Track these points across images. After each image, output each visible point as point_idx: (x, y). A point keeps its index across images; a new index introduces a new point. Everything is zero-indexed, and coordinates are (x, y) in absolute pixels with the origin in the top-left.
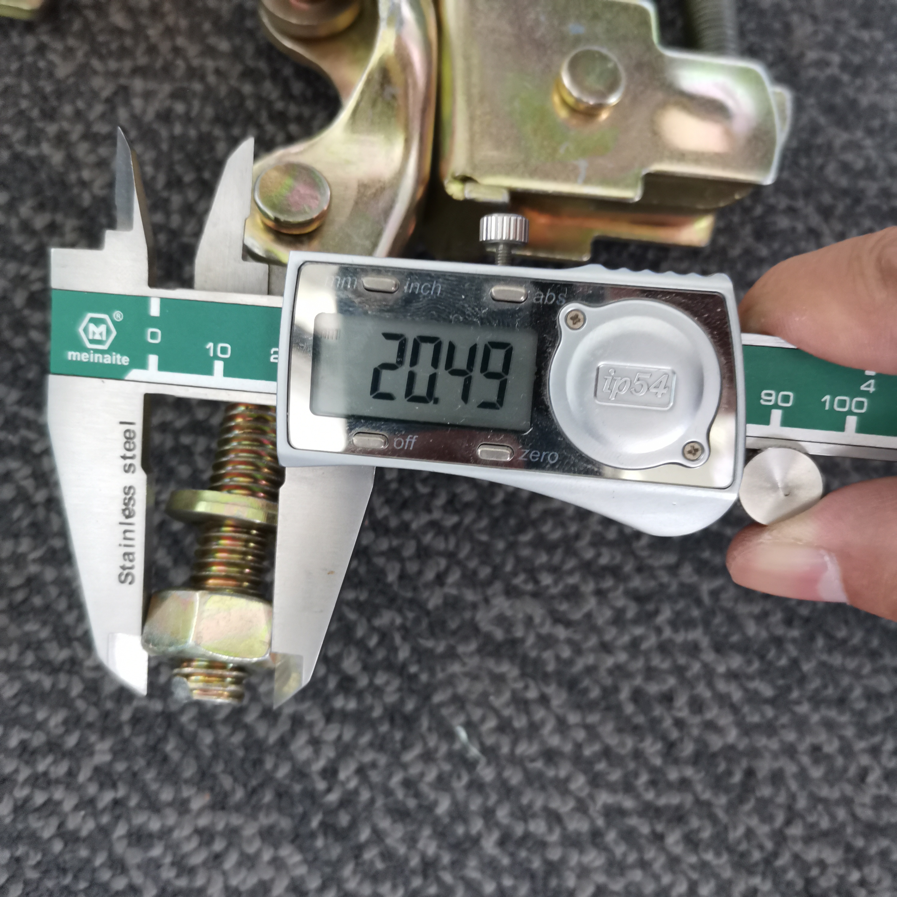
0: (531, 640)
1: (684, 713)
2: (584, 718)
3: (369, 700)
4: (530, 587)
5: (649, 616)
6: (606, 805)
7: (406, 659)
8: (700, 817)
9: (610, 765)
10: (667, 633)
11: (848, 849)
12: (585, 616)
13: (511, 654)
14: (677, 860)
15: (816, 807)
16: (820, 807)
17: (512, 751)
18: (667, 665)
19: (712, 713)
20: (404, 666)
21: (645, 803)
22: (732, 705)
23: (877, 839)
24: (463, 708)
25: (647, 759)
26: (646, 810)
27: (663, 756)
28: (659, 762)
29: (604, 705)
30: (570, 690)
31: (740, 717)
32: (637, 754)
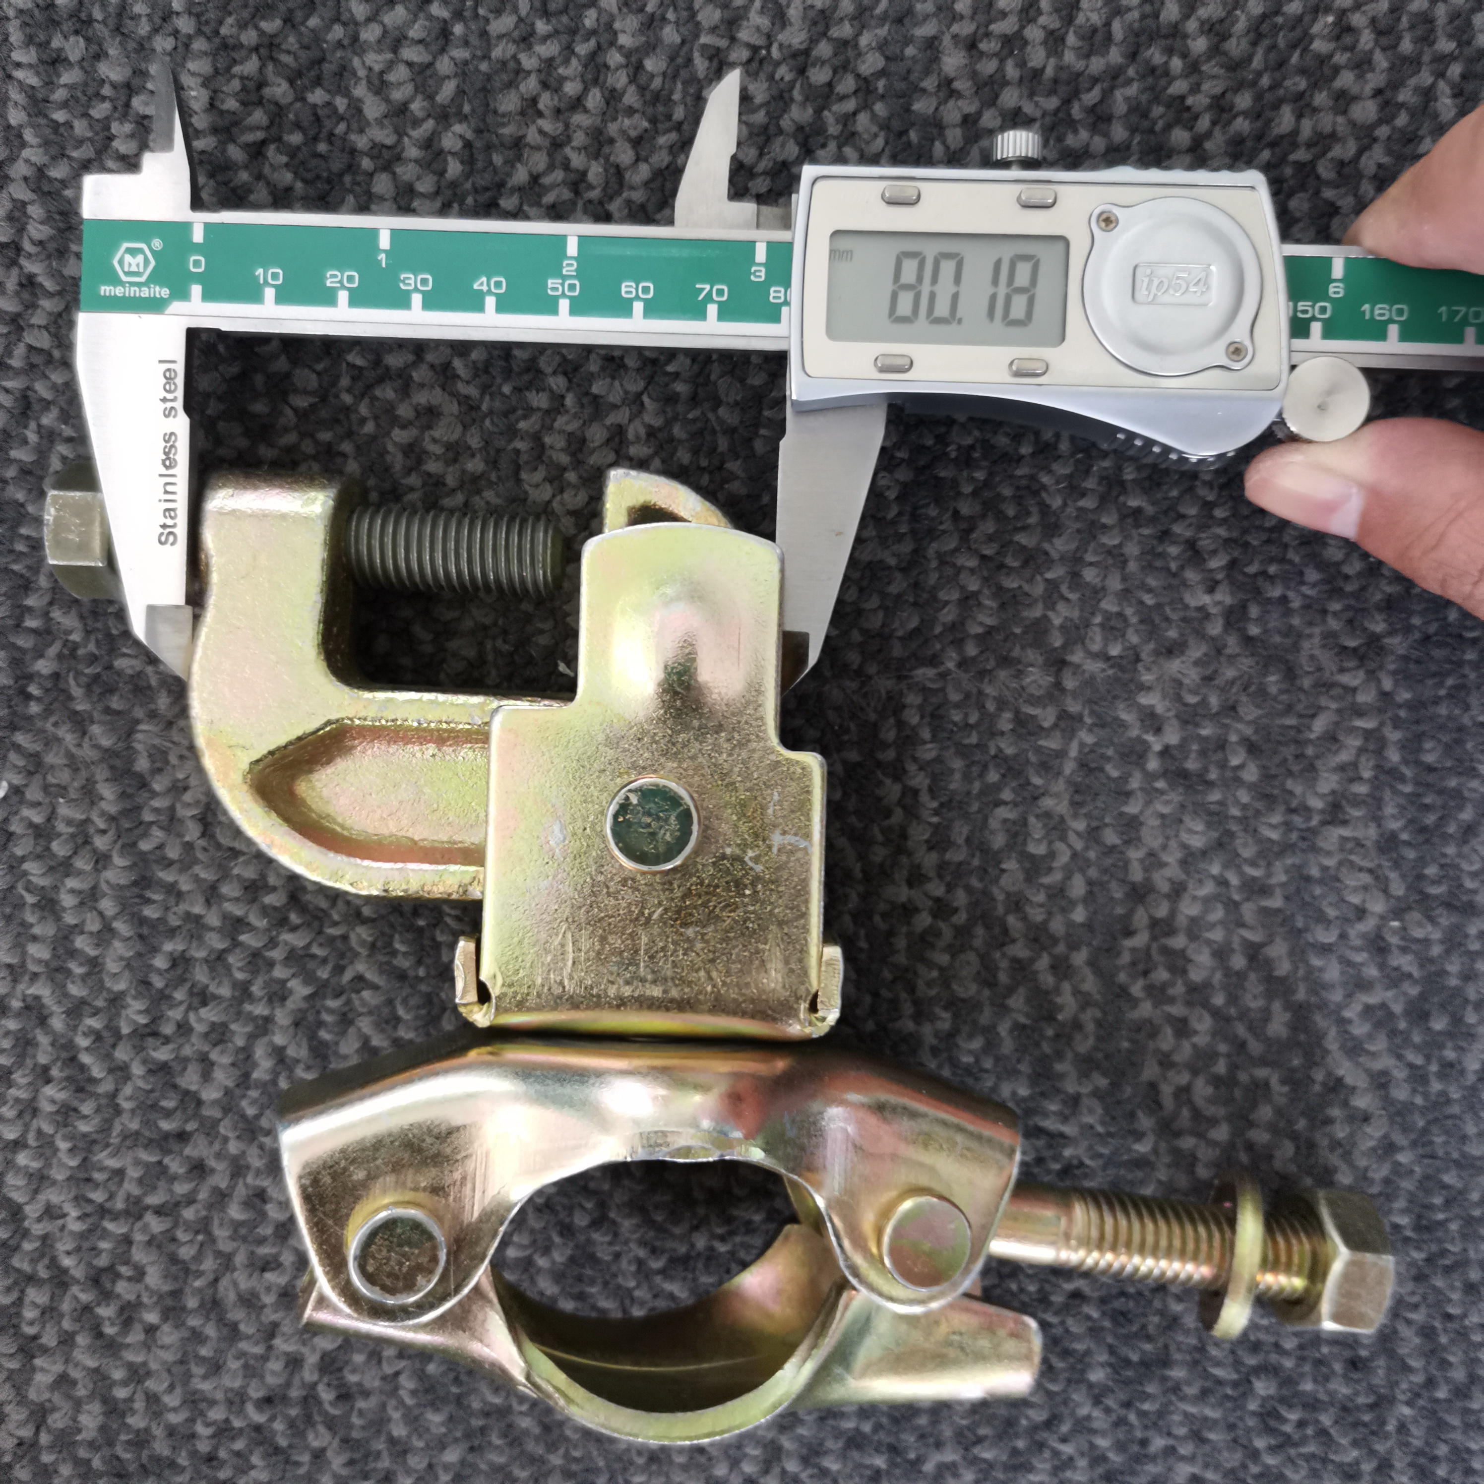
0: (159, 803)
1: (200, 1028)
2: (115, 918)
5: (282, 922)
6: (37, 998)
7: (38, 674)
8: (98, 1110)
9: (84, 978)
10: (276, 954)
11: (176, 1294)
12: (231, 849)
13: (129, 790)
14: (35, 1112)
15: (197, 1232)
16: (200, 1237)
17: (23, 859)
18: (240, 976)
19: (221, 1058)
20: (30, 677)
21: (71, 1041)
22: (246, 1075)
23: (208, 1319)
24: (30, 773)
25: (118, 1015)
26: (64, 1047)
27: (135, 1031)
28: (125, 1030)
29: (145, 931)
30: (135, 884)
31: (238, 1092)
32: (116, 1001)
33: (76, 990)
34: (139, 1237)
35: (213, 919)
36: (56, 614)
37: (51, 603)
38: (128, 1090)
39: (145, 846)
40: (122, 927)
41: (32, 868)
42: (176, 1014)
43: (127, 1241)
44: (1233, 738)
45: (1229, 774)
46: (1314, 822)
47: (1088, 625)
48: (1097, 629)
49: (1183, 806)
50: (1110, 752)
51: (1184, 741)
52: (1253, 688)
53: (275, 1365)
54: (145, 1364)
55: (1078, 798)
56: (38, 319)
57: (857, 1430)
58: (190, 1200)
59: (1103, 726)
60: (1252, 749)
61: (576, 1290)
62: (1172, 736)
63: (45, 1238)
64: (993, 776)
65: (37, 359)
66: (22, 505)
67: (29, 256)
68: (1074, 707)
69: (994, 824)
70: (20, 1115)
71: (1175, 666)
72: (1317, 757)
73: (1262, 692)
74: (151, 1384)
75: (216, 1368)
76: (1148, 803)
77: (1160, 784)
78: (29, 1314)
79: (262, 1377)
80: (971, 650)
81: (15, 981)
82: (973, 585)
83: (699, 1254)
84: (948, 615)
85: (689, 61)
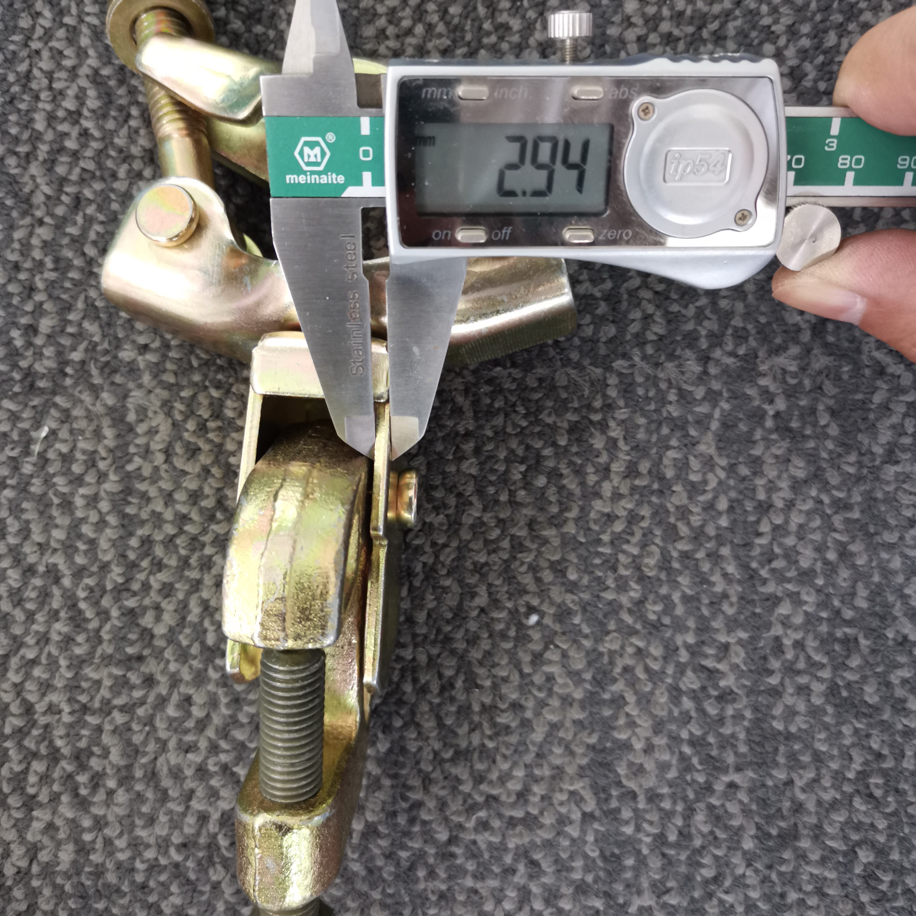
0: (140, 441)
1: (156, 585)
2: (108, 513)
3: (29, 353)
4: (178, 417)
5: (212, 518)
6: (55, 565)
7: (72, 361)
8: (88, 640)
9: (86, 552)
10: (207, 538)
11: (129, 767)
12: (182, 471)
13: (123, 433)
14: (47, 641)
15: (145, 725)
16: (147, 728)
17: (54, 475)
18: (183, 552)
19: (168, 606)
20: (67, 363)
21: (74, 594)
22: (184, 618)
23: (148, 785)
24: (63, 422)
25: (105, 577)
26: (69, 597)
27: (115, 588)
28: (109, 587)
29: (126, 522)
30: (122, 492)
31: (178, 629)
32: (105, 567)
33: (80, 560)
34: (108, 727)
35: (168, 515)
36: (86, 325)
37: (83, 318)
38: (107, 627)
39: (130, 468)
40: (112, 520)
41: (59, 480)
42: (141, 576)
43: (99, 729)
44: (821, 407)
45: (819, 430)
46: (877, 463)
47: (723, 335)
48: (729, 338)
49: (790, 450)
50: (741, 416)
51: (788, 407)
52: (832, 376)
53: (191, 820)
54: (105, 816)
55: (721, 445)
56: (89, 153)
57: (583, 880)
58: (142, 702)
59: (736, 398)
60: (833, 413)
61: (392, 772)
62: (781, 404)
63: (46, 727)
64: (665, 431)
65: (86, 176)
66: (71, 260)
67: (86, 118)
68: (716, 386)
69: (666, 461)
70: (37, 643)
71: (781, 360)
72: (877, 420)
73: (838, 378)
74: (107, 831)
75: (151, 821)
76: (767, 448)
77: (774, 436)
78: (32, 779)
79: (181, 829)
80: (649, 350)
81: (42, 554)
82: (650, 309)
83: (475, 749)
84: (634, 328)
85: (475, 8)
